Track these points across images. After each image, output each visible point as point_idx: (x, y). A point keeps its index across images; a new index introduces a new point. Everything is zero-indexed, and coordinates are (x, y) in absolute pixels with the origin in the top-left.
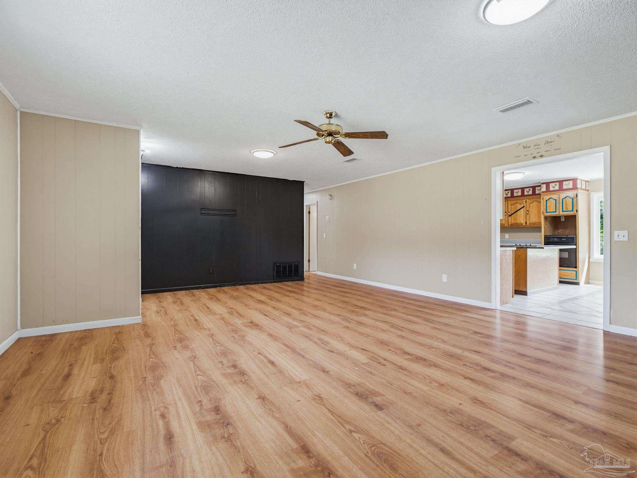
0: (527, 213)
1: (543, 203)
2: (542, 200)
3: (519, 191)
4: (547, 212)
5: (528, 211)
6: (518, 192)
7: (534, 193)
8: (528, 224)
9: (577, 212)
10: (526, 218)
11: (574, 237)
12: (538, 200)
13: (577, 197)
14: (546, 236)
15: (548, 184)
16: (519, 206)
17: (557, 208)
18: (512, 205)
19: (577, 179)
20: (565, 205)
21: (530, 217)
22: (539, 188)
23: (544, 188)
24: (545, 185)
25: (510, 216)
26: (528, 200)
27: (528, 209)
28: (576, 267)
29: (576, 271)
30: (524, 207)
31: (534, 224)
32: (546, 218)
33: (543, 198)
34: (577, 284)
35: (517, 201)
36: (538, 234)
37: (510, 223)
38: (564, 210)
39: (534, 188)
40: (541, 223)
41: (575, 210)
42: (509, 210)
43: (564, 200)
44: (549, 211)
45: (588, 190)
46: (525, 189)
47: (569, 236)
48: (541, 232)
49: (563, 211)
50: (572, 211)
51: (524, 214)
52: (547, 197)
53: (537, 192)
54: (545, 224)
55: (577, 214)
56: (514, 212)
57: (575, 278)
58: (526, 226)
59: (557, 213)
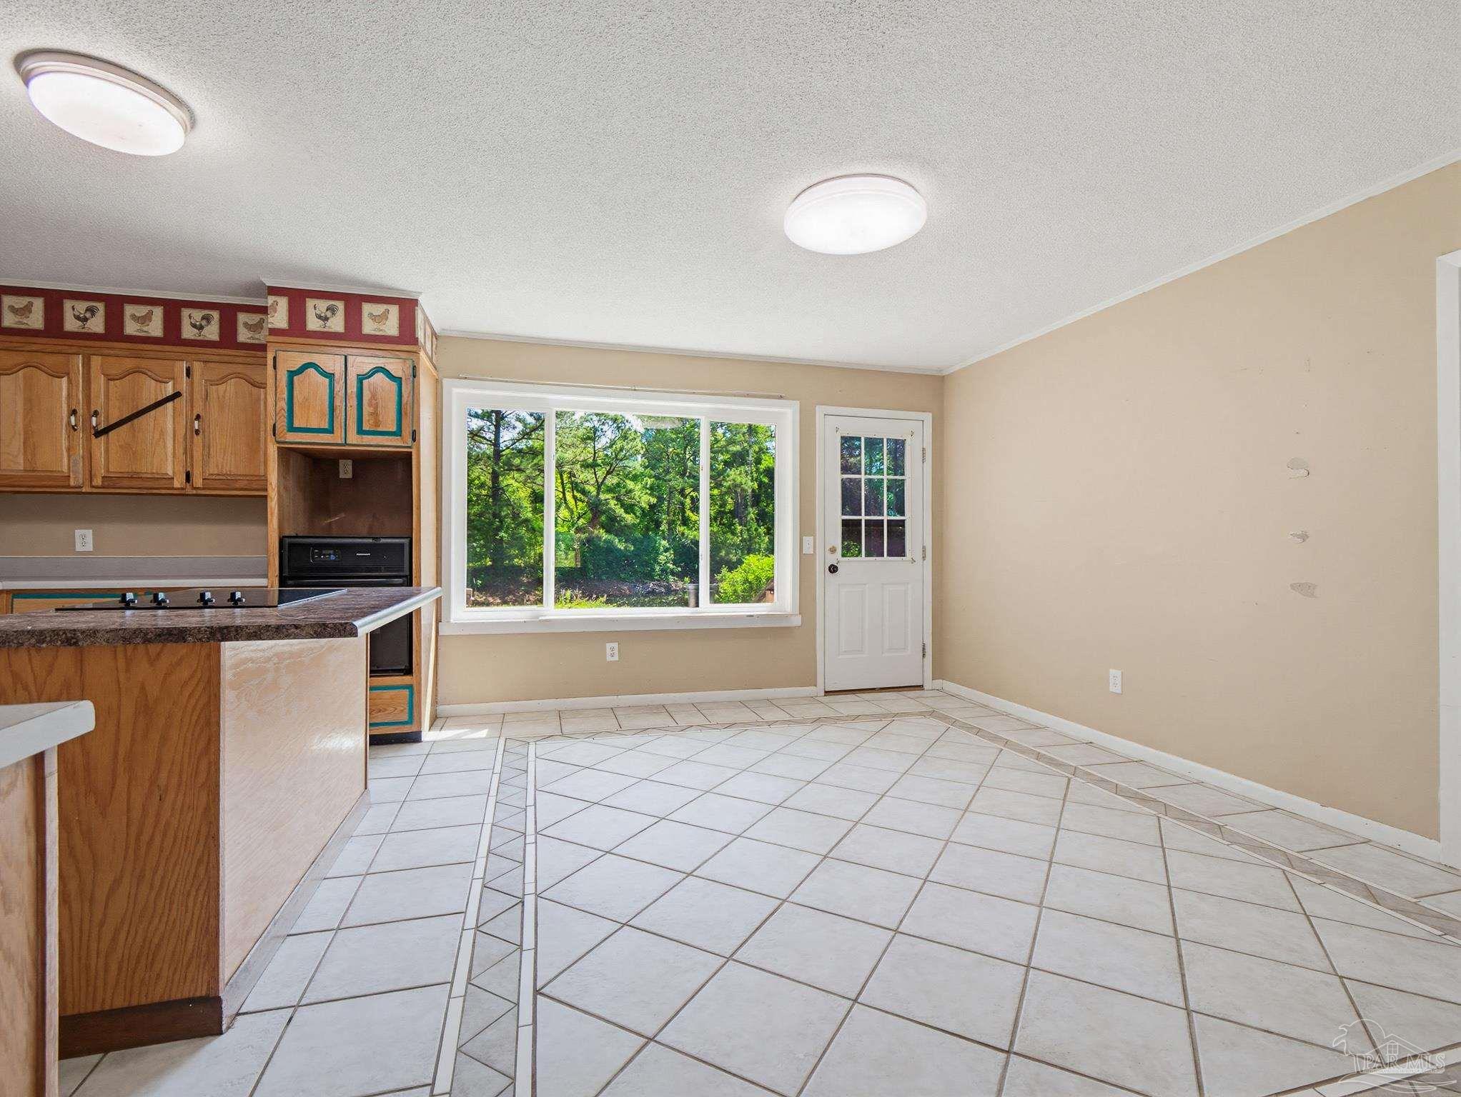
0: (195, 429)
1: (275, 380)
2: (269, 374)
3: (151, 313)
4: (292, 429)
5: (198, 417)
6: (146, 319)
7: (228, 336)
8: (198, 481)
9: (414, 440)
10: (188, 452)
11: (402, 545)
12: (248, 371)
13: (414, 376)
14: (287, 541)
15: (297, 298)
16: (151, 391)
17: (337, 412)
18: (110, 379)
19: (416, 301)
20: (370, 406)
21: (207, 447)
22: (253, 318)
23: (279, 317)
24: (283, 303)
25: (98, 434)
26: (197, 367)
27: (198, 410)
28: (409, 671)
29: (410, 687)
30: (177, 395)
31: (228, 480)
32: (286, 453)
33: (275, 358)
34: (414, 738)
35: (144, 364)
36: (252, 530)
37: (100, 472)
38: (365, 427)
39: (228, 313)
40: (264, 479)
41: (407, 432)
42: (99, 403)
43: (365, 382)
44: (303, 425)
45: (436, 370)
46: (186, 312)
47: (383, 541)
48: (264, 521)
49: (361, 431)
50: (398, 433)
51: (181, 432)
52: (293, 359)
53: (243, 336)
54: (283, 488)
55: (414, 451)
56: (124, 417)
57: (405, 717)
58: (189, 491)
59: (337, 437)
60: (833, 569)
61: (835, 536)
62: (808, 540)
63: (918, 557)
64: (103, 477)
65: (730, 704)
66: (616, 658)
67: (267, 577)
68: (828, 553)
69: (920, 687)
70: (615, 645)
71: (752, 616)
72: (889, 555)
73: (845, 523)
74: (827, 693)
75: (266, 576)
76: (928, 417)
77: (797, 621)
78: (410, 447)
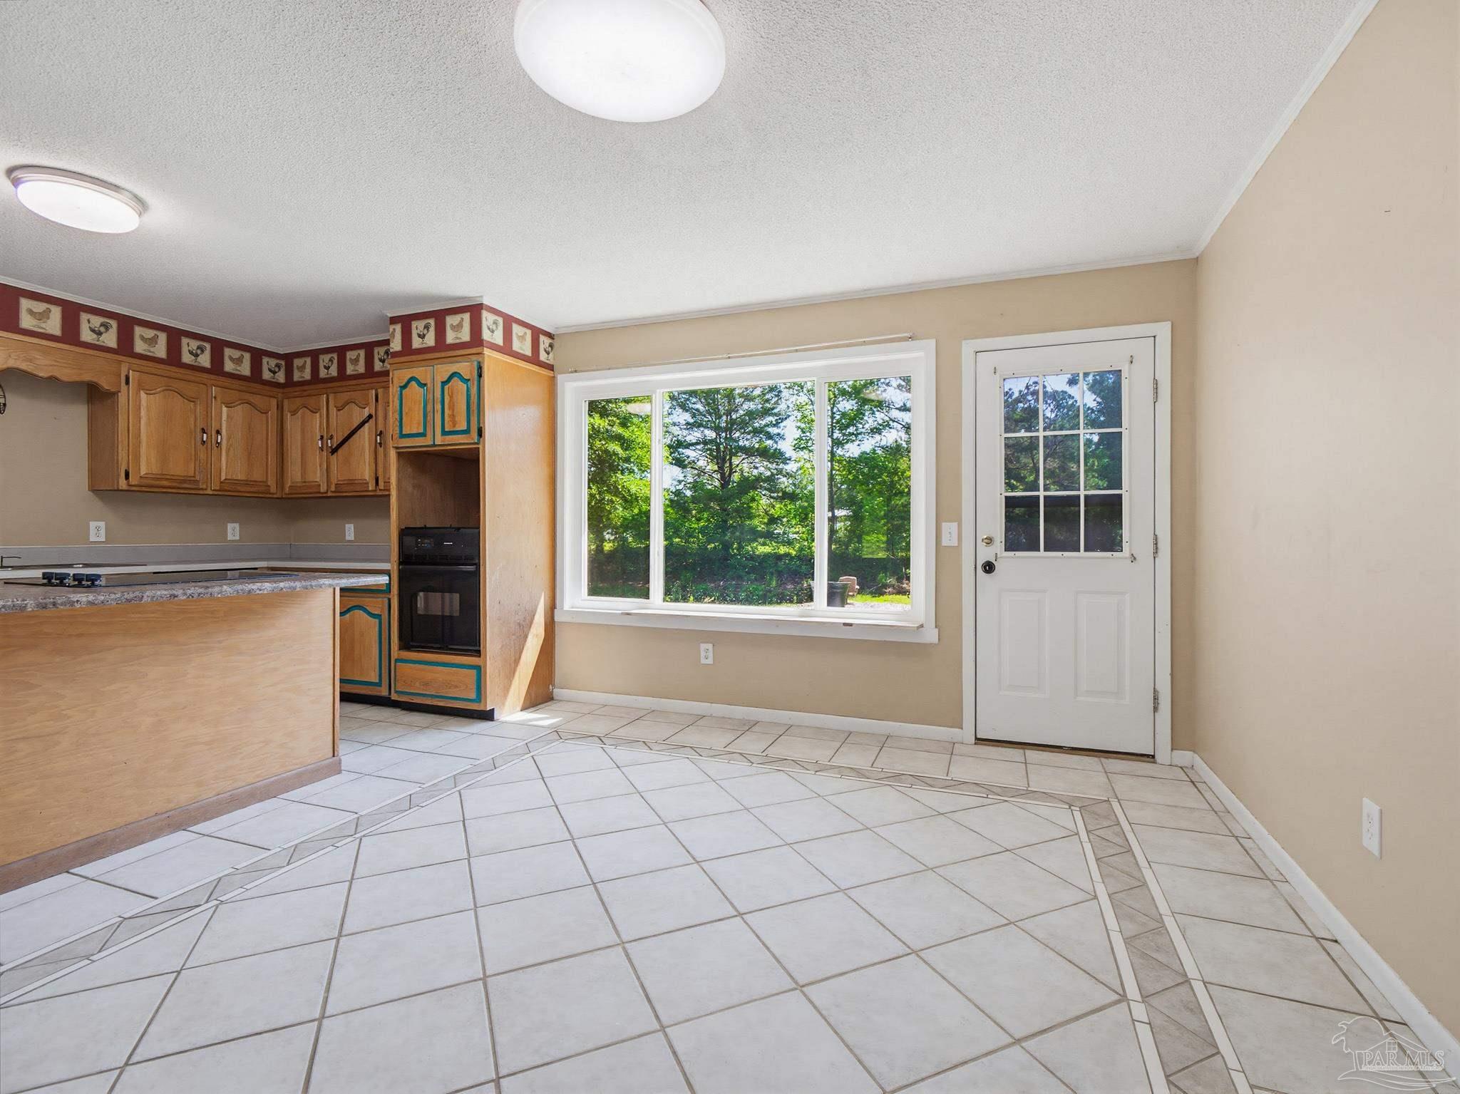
0: (379, 441)
1: (394, 390)
2: (391, 385)
3: (359, 355)
4: (403, 436)
5: (381, 433)
6: (356, 360)
8: (381, 484)
9: (481, 438)
10: (376, 462)
13: (480, 376)
14: (403, 531)
15: (405, 323)
16: (358, 415)
17: (429, 417)
18: (339, 410)
19: (481, 305)
20: (449, 409)
21: (386, 458)
23: (396, 342)
24: (400, 328)
25: (334, 451)
26: (381, 393)
27: (380, 428)
28: (476, 652)
29: (478, 667)
30: (370, 417)
32: (401, 457)
33: (394, 378)
34: (488, 716)
35: (354, 396)
37: (334, 479)
38: (447, 429)
40: (391, 482)
41: (475, 431)
42: (333, 429)
43: (446, 389)
44: (408, 431)
45: (551, 367)
46: (376, 350)
47: (462, 531)
48: (388, 516)
49: (444, 433)
50: (467, 432)
51: (372, 446)
52: (403, 376)
54: (400, 485)
55: (480, 446)
56: (346, 435)
57: (473, 696)
58: (379, 493)
59: (428, 441)
60: (989, 568)
61: (995, 523)
62: (949, 528)
63: (1144, 550)
64: (336, 484)
65: (820, 733)
66: (710, 661)
67: (390, 562)
68: (981, 545)
69: (1151, 758)
70: (710, 646)
71: (851, 625)
72: (1086, 550)
73: (1010, 503)
74: (979, 741)
75: (388, 561)
76: (1163, 331)
77: (931, 636)
78: (477, 444)
